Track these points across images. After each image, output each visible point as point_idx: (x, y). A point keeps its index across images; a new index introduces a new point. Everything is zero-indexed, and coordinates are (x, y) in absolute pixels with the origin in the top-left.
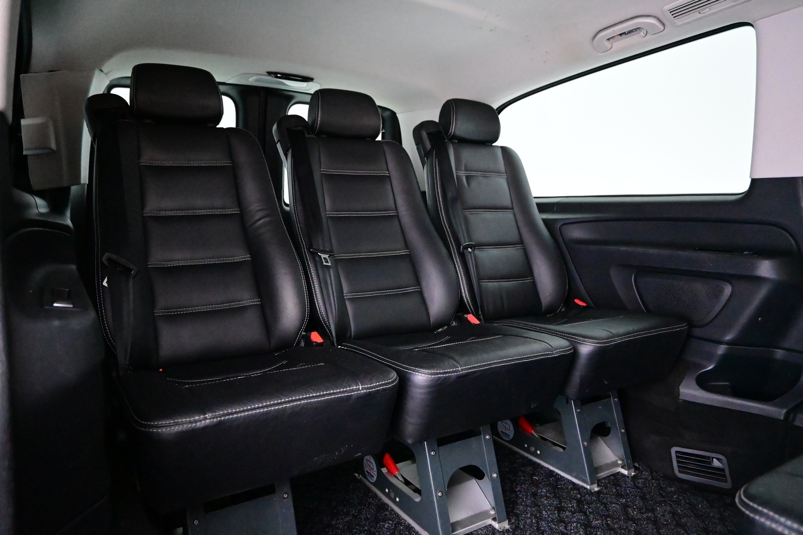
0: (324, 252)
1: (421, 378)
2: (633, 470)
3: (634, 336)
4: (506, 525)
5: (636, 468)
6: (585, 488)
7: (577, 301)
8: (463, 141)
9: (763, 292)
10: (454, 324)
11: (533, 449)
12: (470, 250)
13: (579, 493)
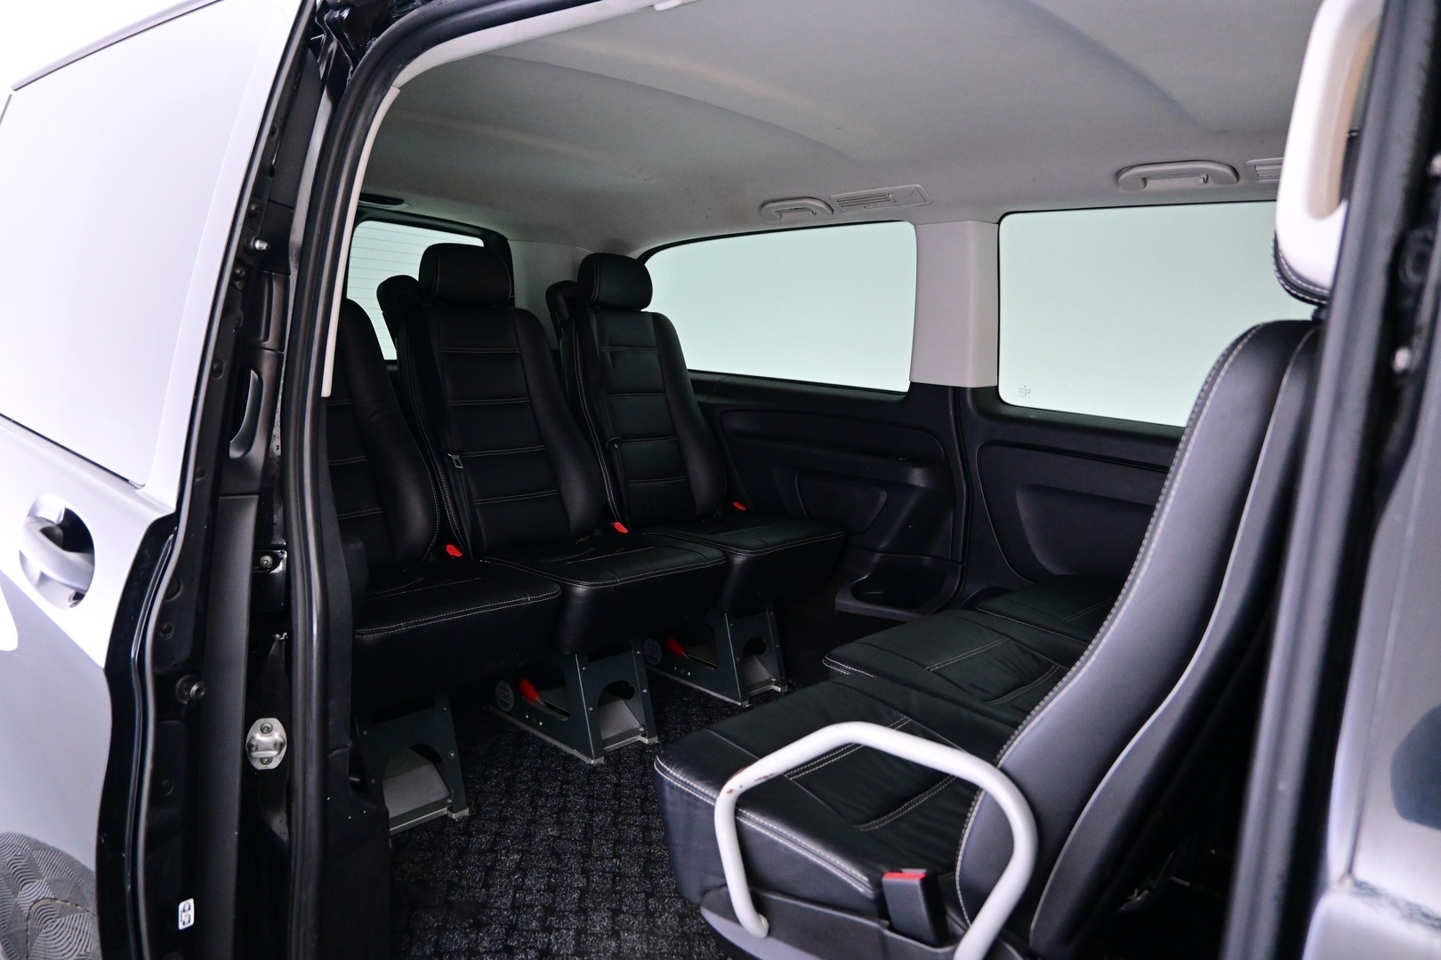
0: (454, 453)
1: (581, 589)
2: (787, 687)
3: (788, 545)
4: (655, 740)
5: (790, 685)
6: (736, 705)
7: (736, 504)
8: (608, 308)
9: (912, 502)
10: (597, 533)
11: (683, 671)
12: (616, 446)
13: (730, 710)
